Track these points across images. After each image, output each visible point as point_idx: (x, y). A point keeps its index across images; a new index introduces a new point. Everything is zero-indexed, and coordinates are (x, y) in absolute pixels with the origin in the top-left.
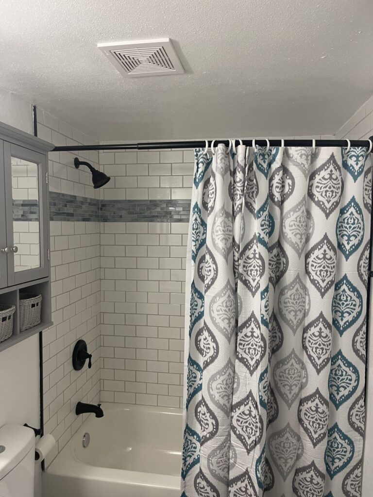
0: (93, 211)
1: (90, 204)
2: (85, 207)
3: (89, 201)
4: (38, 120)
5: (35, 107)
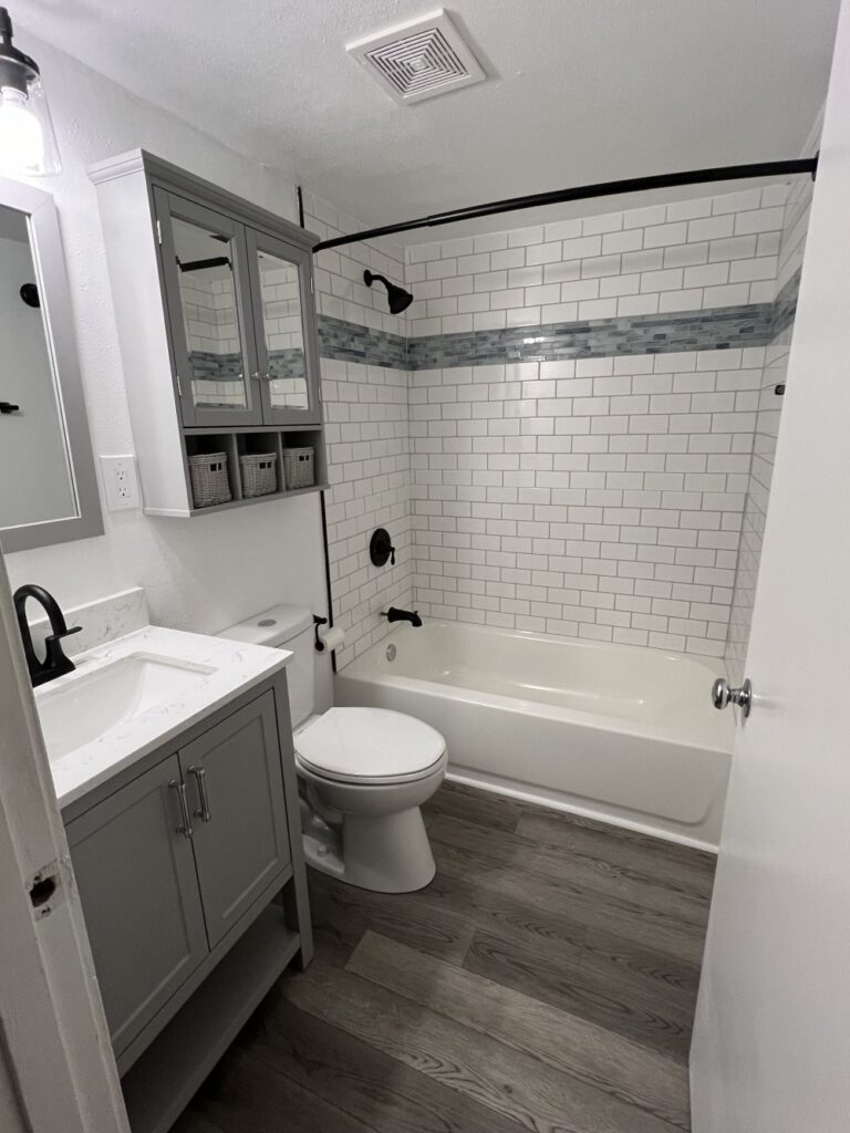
0: (396, 354)
1: (390, 342)
2: (383, 346)
3: (389, 337)
4: (304, 209)
5: (299, 189)
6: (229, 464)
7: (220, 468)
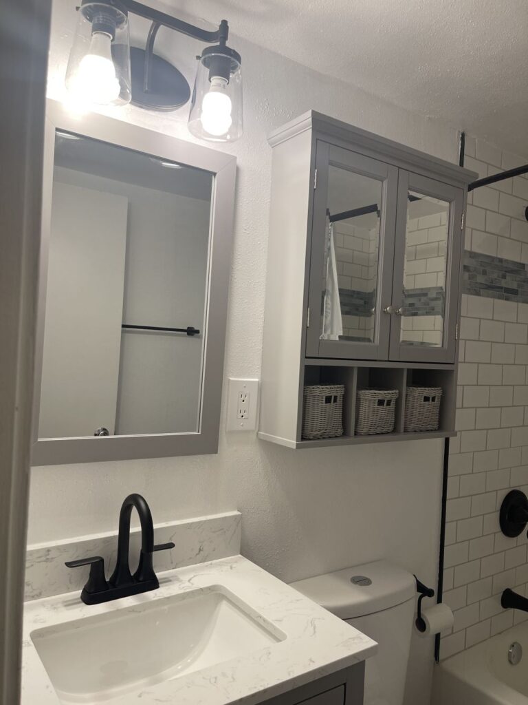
5: (463, 135)
6: (346, 397)
7: (335, 401)
